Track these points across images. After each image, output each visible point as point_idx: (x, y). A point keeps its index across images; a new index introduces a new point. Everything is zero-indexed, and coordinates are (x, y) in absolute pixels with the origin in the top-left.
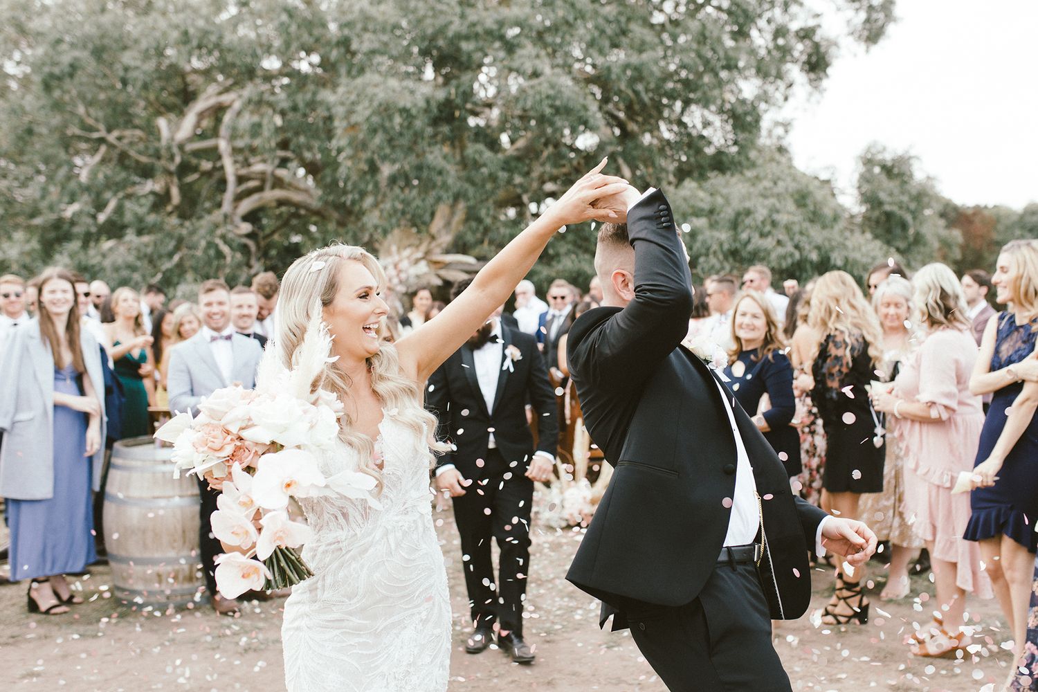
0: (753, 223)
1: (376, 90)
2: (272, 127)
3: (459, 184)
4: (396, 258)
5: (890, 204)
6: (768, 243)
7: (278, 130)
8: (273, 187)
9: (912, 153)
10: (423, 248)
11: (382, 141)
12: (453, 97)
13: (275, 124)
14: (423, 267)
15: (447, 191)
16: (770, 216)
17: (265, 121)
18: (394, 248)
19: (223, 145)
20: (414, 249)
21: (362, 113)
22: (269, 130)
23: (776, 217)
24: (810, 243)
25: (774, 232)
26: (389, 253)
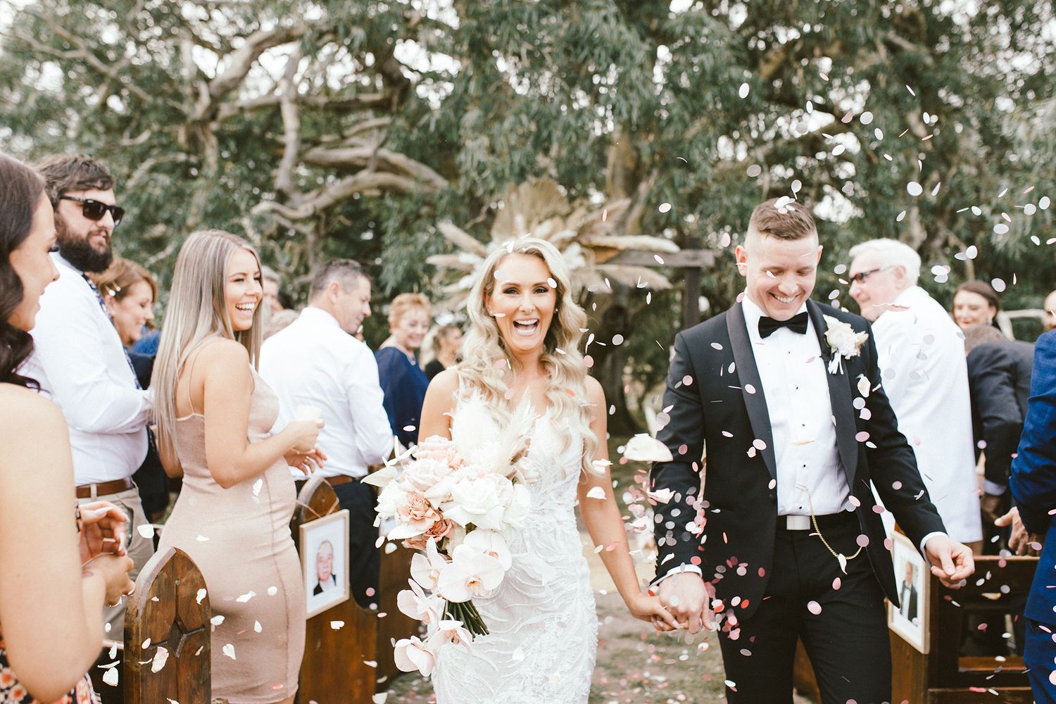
18: (520, 220)
20: (557, 220)
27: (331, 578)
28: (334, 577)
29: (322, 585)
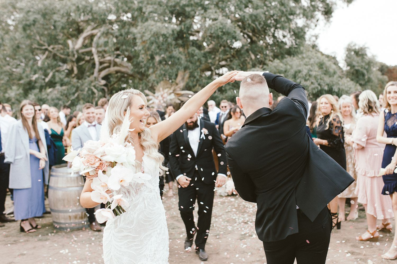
0: (302, 76)
1: (152, 27)
2: (112, 43)
3: (186, 63)
4: (162, 93)
5: (358, 66)
6: (308, 83)
7: (114, 44)
8: (114, 66)
9: (366, 46)
10: (173, 88)
11: (155, 47)
12: (183, 29)
13: (113, 42)
14: (173, 96)
15: (181, 66)
16: (308, 73)
17: (110, 41)
18: (161, 89)
19: (94, 50)
20: (169, 89)
21: (147, 36)
22: (111, 44)
23: (311, 73)
24: (324, 83)
25: (310, 79)
26: (159, 91)
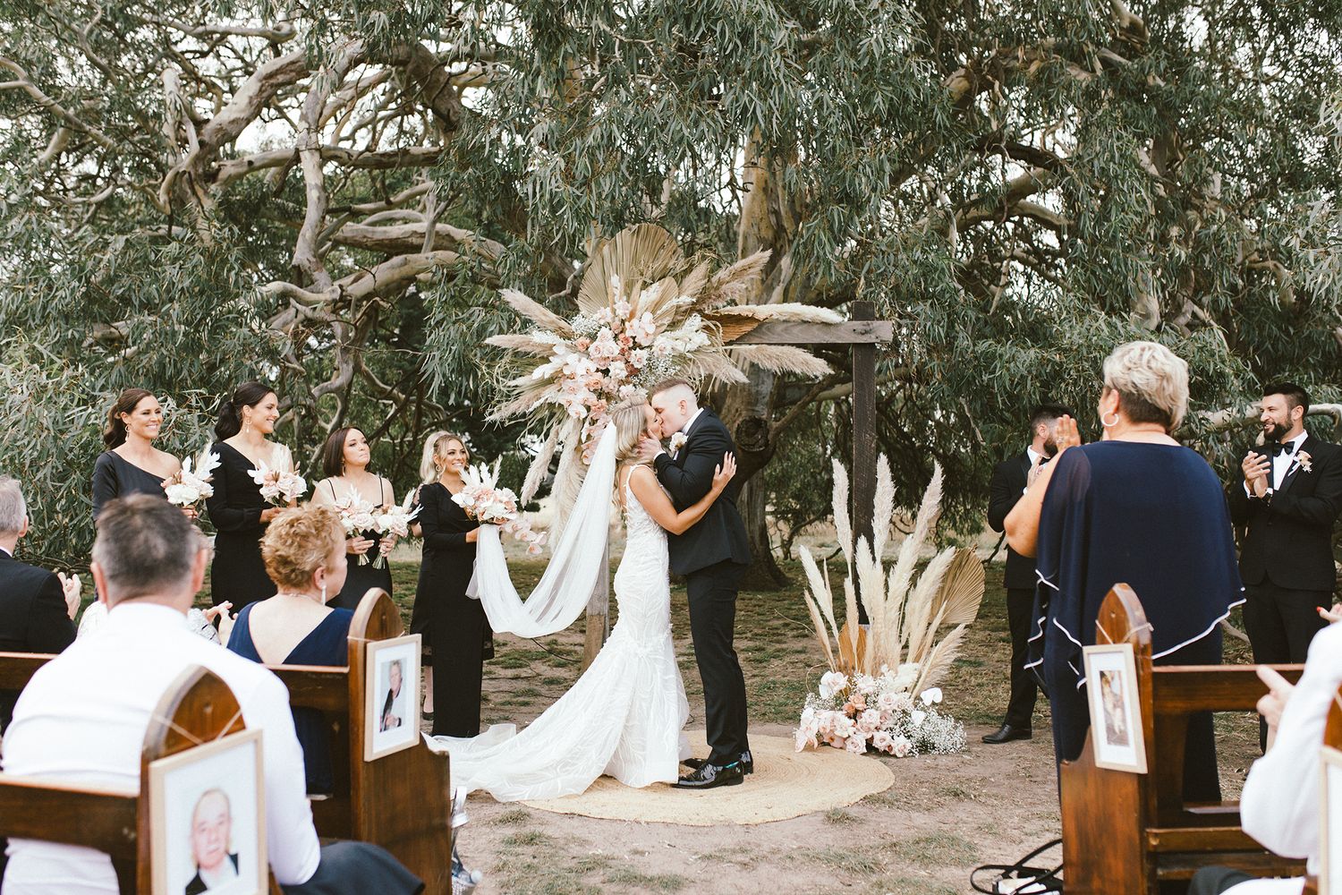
4: (622, 308)
10: (695, 281)
14: (692, 334)
20: (669, 282)
27: (227, 862)
28: (234, 858)
29: (205, 876)
